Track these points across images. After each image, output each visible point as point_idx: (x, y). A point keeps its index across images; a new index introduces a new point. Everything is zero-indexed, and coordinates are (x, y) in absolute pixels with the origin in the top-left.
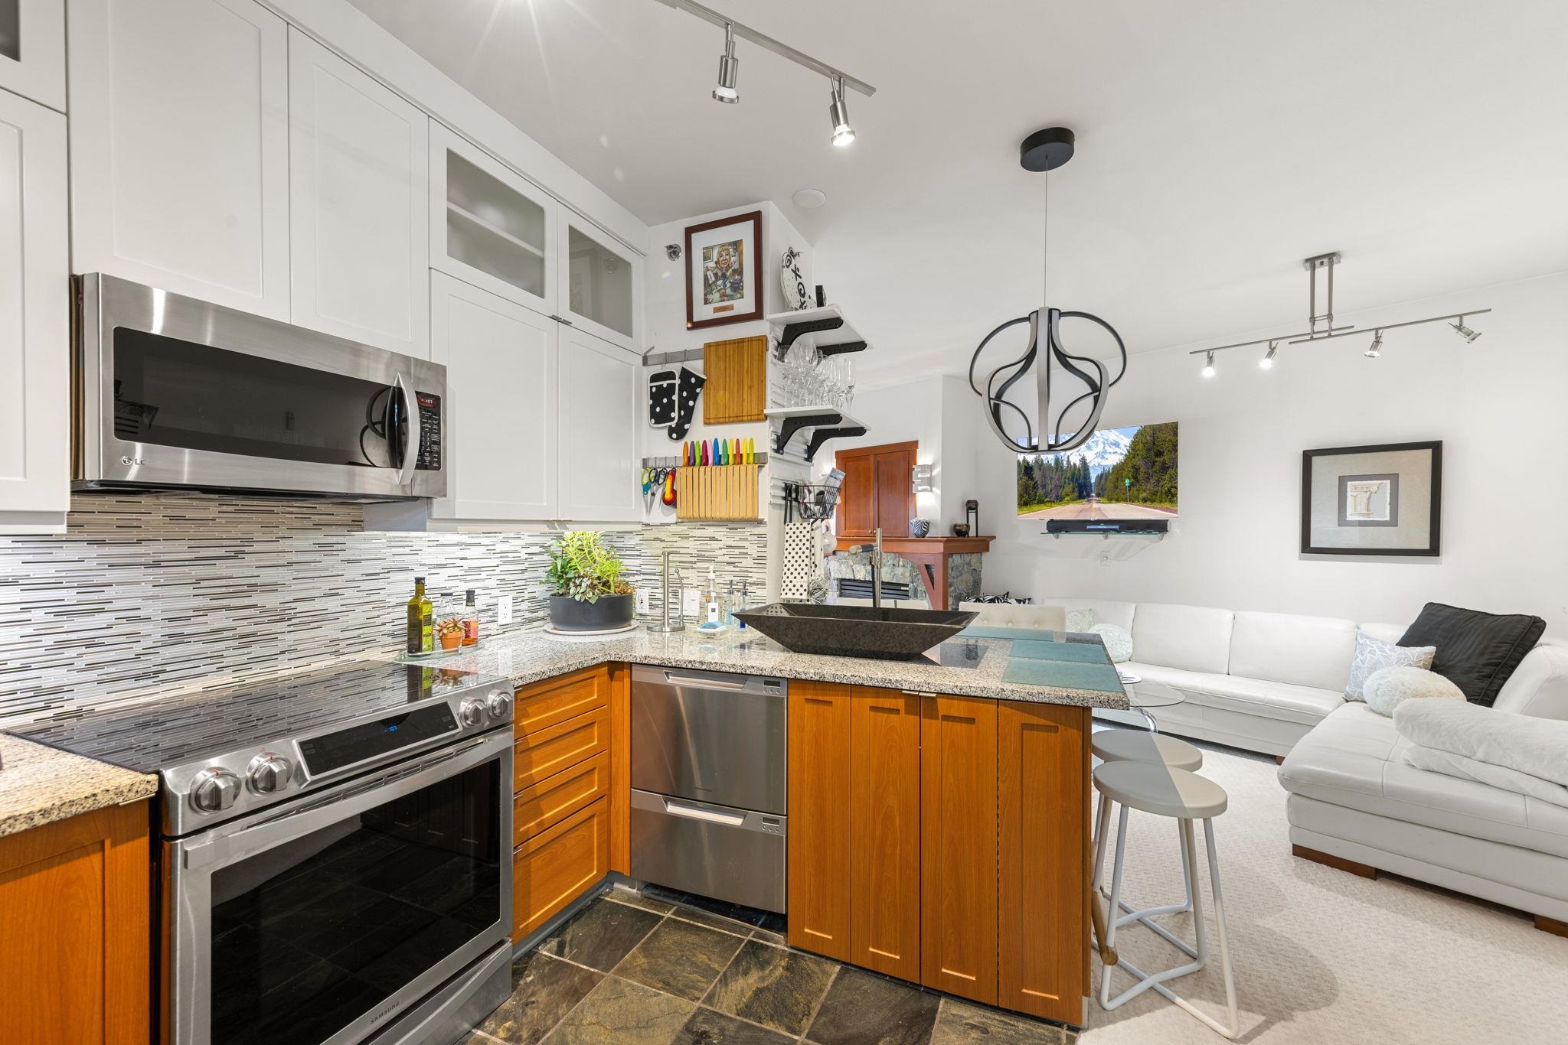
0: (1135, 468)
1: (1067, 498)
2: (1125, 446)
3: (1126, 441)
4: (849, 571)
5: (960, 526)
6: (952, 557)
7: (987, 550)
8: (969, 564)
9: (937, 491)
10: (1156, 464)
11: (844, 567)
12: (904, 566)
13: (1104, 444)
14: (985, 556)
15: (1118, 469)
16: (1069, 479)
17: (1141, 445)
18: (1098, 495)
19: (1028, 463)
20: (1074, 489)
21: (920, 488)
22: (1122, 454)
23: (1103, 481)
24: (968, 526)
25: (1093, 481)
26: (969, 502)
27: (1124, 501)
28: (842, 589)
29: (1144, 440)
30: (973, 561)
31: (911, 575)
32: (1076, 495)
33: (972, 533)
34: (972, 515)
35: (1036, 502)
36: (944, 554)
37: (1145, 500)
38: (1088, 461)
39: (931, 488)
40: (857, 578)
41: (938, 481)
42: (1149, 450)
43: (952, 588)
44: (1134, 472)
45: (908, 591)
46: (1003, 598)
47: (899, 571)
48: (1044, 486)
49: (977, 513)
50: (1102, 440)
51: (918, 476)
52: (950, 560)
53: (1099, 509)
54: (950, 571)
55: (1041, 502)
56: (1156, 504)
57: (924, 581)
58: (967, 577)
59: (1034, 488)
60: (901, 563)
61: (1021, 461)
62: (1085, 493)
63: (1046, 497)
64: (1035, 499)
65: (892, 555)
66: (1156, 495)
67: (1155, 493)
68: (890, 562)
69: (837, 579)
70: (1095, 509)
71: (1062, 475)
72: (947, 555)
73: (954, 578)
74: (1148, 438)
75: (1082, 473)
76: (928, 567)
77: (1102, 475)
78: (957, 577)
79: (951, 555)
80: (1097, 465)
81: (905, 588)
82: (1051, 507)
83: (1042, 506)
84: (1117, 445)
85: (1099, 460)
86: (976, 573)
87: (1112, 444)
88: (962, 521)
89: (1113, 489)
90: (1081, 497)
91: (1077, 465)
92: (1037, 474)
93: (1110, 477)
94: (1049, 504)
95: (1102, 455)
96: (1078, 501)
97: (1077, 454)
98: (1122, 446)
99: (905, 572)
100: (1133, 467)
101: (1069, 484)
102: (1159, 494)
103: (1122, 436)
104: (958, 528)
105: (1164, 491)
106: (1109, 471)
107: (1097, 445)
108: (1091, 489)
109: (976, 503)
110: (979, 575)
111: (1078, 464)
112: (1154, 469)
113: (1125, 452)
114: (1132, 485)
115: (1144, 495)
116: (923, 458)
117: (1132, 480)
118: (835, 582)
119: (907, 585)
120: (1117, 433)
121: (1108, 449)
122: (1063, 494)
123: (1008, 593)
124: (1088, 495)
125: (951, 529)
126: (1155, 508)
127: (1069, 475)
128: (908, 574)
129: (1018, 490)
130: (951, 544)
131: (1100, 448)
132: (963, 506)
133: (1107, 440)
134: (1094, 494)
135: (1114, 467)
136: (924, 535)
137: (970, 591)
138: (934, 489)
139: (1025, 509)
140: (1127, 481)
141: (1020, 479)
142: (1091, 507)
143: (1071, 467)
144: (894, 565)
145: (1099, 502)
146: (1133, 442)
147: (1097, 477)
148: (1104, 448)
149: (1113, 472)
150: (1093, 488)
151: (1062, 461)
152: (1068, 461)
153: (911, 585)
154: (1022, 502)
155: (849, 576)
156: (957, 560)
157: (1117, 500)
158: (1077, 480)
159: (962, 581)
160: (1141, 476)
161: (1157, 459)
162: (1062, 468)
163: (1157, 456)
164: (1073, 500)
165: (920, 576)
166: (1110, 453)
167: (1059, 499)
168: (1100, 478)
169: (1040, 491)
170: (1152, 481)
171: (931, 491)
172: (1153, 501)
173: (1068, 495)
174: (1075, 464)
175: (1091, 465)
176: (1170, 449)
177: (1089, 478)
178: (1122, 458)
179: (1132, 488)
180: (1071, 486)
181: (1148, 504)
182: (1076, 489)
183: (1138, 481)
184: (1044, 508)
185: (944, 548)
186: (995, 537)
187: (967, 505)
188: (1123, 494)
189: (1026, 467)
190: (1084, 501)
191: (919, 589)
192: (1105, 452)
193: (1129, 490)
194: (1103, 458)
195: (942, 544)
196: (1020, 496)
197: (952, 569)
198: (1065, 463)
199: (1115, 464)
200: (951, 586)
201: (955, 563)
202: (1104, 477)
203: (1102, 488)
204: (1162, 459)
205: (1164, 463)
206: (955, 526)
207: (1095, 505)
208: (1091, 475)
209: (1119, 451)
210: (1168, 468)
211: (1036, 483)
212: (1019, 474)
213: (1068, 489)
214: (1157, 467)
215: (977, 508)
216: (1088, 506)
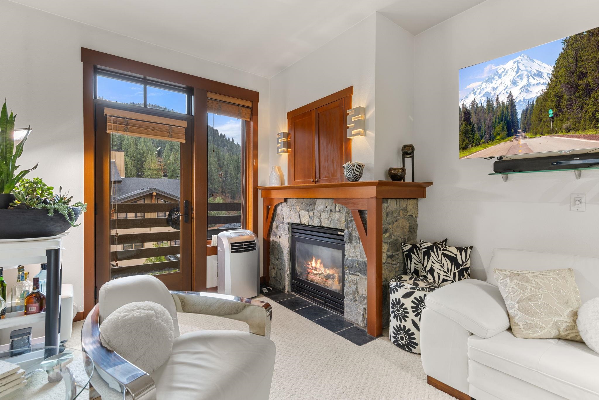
0: (559, 97)
1: (498, 137)
2: (548, 74)
3: (548, 69)
4: (297, 217)
5: (395, 169)
6: (387, 203)
7: (424, 196)
8: (405, 210)
9: (371, 133)
10: (579, 87)
11: (293, 212)
12: (339, 211)
13: (528, 77)
14: (422, 202)
15: (543, 99)
16: (499, 118)
17: (563, 70)
18: (524, 131)
19: (466, 109)
20: (503, 128)
21: (353, 132)
22: (544, 84)
23: (528, 115)
24: (403, 170)
25: (519, 117)
26: (405, 147)
27: (548, 133)
28: (292, 232)
29: (566, 64)
30: (410, 207)
31: (346, 220)
32: (505, 133)
33: (408, 178)
34: (408, 161)
35: (474, 144)
36: (377, 198)
37: (568, 130)
38: (514, 98)
39: (365, 131)
40: (303, 223)
41: (372, 124)
42: (571, 73)
43: (387, 235)
44: (557, 101)
45: (343, 236)
46: (442, 245)
47: (336, 216)
48: (479, 129)
49: (413, 158)
50: (525, 73)
51: (352, 119)
52: (385, 205)
53: (526, 144)
54: (384, 217)
55: (478, 144)
56: (580, 133)
57: (358, 227)
58: (403, 223)
59: (472, 131)
60: (337, 209)
61: (461, 107)
62: (513, 130)
63: (481, 139)
64: (473, 142)
65: (330, 200)
66: (580, 122)
67: (578, 121)
68: (328, 208)
69: (288, 223)
70: (522, 144)
71: (493, 115)
72: (381, 199)
73: (389, 224)
74: (571, 60)
75: (509, 110)
76: (361, 212)
77: (527, 109)
78: (393, 224)
79: (386, 199)
80: (522, 99)
81: (342, 234)
82: (486, 147)
83: (479, 148)
84: (539, 75)
85: (524, 94)
86: (412, 219)
87: (535, 75)
88: (397, 164)
89: (537, 122)
90: (509, 135)
91: (505, 103)
92: (474, 118)
93: (534, 111)
94: (484, 145)
95: (526, 89)
96: (507, 139)
97: (505, 92)
98: (545, 75)
99: (340, 217)
100: (556, 96)
101: (499, 123)
102: (582, 121)
103: (544, 65)
104: (393, 172)
105: (587, 117)
106: (533, 104)
107: (521, 79)
108: (518, 126)
109: (412, 147)
110: (416, 221)
111: (506, 101)
112: (577, 94)
113: (548, 81)
114: (555, 115)
115: (568, 124)
116: (357, 101)
117: (555, 110)
118: (287, 226)
119: (343, 231)
120: (539, 62)
121: (533, 81)
122: (495, 134)
123: (446, 240)
124: (516, 132)
125: (386, 172)
126: (579, 137)
127: (499, 114)
128: (343, 220)
129: (460, 135)
130: (384, 188)
131: (525, 82)
132: (398, 152)
133: (530, 72)
134: (520, 131)
135: (538, 99)
136: (357, 178)
137: (406, 237)
138: (368, 132)
139: (466, 152)
140: (551, 112)
141: (461, 125)
142: (518, 143)
143: (500, 106)
144: (331, 211)
145: (525, 137)
146: (555, 68)
147: (523, 112)
148: (528, 81)
149: (537, 105)
150: (519, 124)
151: (493, 101)
152: (498, 101)
153: (346, 231)
154: (464, 146)
155: (297, 221)
156: (392, 205)
157: (542, 134)
158: (505, 120)
159: (397, 227)
160: (564, 104)
161: (580, 82)
162: (493, 108)
163: (579, 78)
164: (503, 138)
165: (354, 222)
166: (534, 85)
167: (492, 139)
168: (525, 113)
169: (477, 134)
170: (575, 108)
171: (365, 135)
172: (576, 129)
173: (499, 134)
174: (503, 103)
175: (517, 101)
176: (593, 68)
177: (516, 115)
178: (544, 88)
179: (555, 118)
180: (501, 125)
181: (572, 133)
182: (505, 127)
183: (560, 110)
184: (482, 149)
185: (378, 192)
186: (431, 183)
187: (402, 150)
188: (547, 126)
189: (465, 113)
190: (512, 138)
191: (353, 235)
192: (529, 85)
193: (553, 121)
194: (528, 91)
195: (375, 187)
196: (462, 141)
197: (387, 215)
198: (495, 103)
199: (538, 95)
200: (386, 232)
201: (390, 209)
202: (529, 112)
203: (527, 123)
204: (585, 81)
205: (587, 85)
206: (390, 170)
207: (522, 141)
208: (518, 111)
209: (542, 81)
210: (592, 90)
211: (473, 126)
212: (460, 120)
213: (498, 128)
214: (580, 92)
215: (413, 152)
216: (515, 143)
